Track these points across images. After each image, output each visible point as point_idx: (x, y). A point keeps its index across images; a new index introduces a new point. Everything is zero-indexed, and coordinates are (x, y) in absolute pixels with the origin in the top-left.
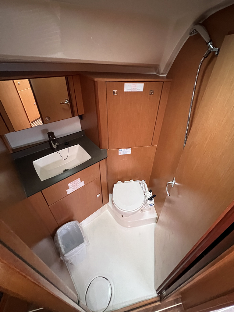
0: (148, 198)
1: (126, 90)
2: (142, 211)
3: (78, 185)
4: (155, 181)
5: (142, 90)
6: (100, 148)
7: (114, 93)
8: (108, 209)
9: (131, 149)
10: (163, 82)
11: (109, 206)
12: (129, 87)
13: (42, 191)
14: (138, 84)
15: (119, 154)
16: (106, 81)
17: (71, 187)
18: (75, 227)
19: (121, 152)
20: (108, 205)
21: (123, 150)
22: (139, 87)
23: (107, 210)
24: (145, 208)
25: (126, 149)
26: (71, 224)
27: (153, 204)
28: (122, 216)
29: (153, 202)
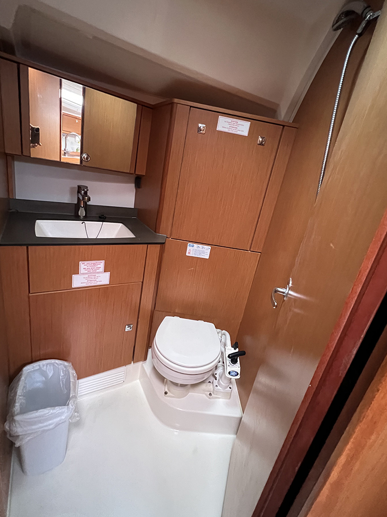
0: (227, 356)
1: (219, 128)
2: (210, 394)
3: (97, 275)
4: (248, 340)
5: (246, 133)
6: (155, 232)
7: (199, 130)
8: (140, 381)
9: (210, 247)
10: (284, 126)
11: (144, 370)
12: (225, 124)
13: (29, 247)
14: (240, 122)
15: (187, 254)
16: (191, 107)
17: (83, 274)
18: (62, 374)
19: (192, 250)
20: (142, 367)
21: (195, 245)
22: (242, 128)
23: (138, 381)
24: (219, 387)
25: (201, 246)
26: (57, 363)
27: (238, 374)
28: (166, 393)
29: (237, 368)
